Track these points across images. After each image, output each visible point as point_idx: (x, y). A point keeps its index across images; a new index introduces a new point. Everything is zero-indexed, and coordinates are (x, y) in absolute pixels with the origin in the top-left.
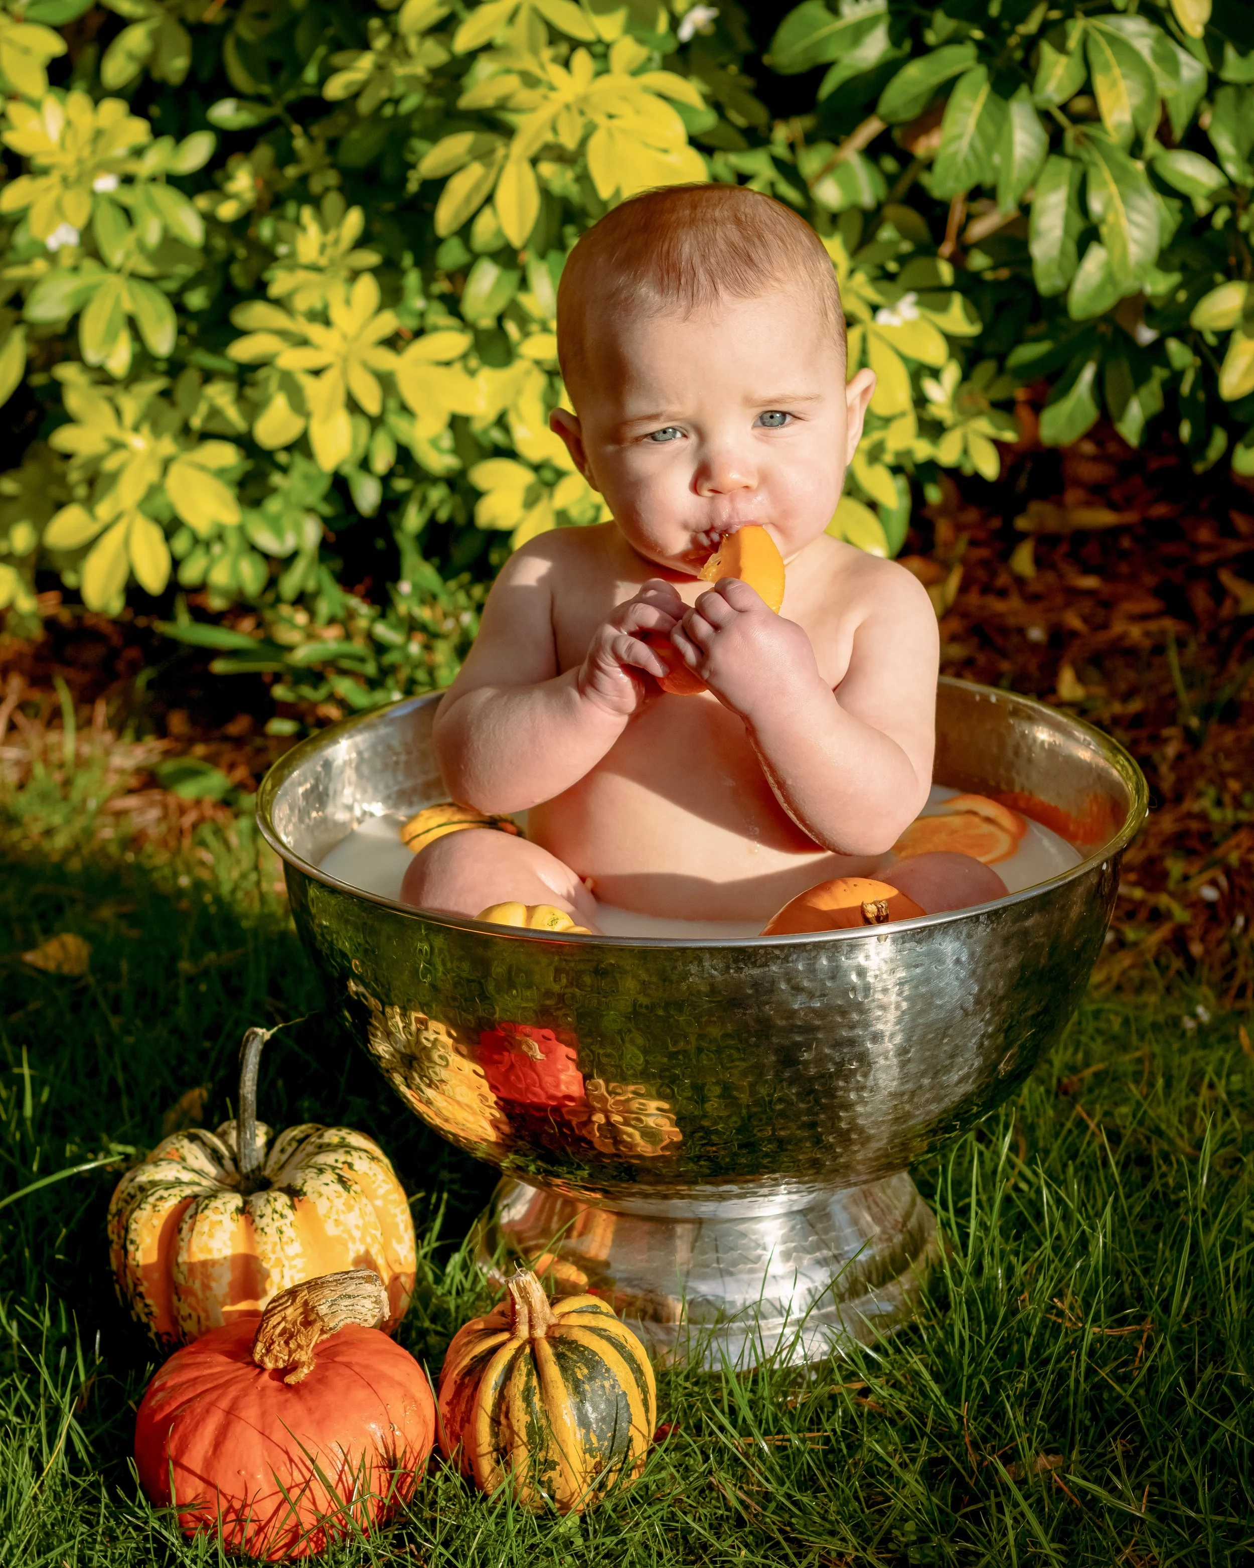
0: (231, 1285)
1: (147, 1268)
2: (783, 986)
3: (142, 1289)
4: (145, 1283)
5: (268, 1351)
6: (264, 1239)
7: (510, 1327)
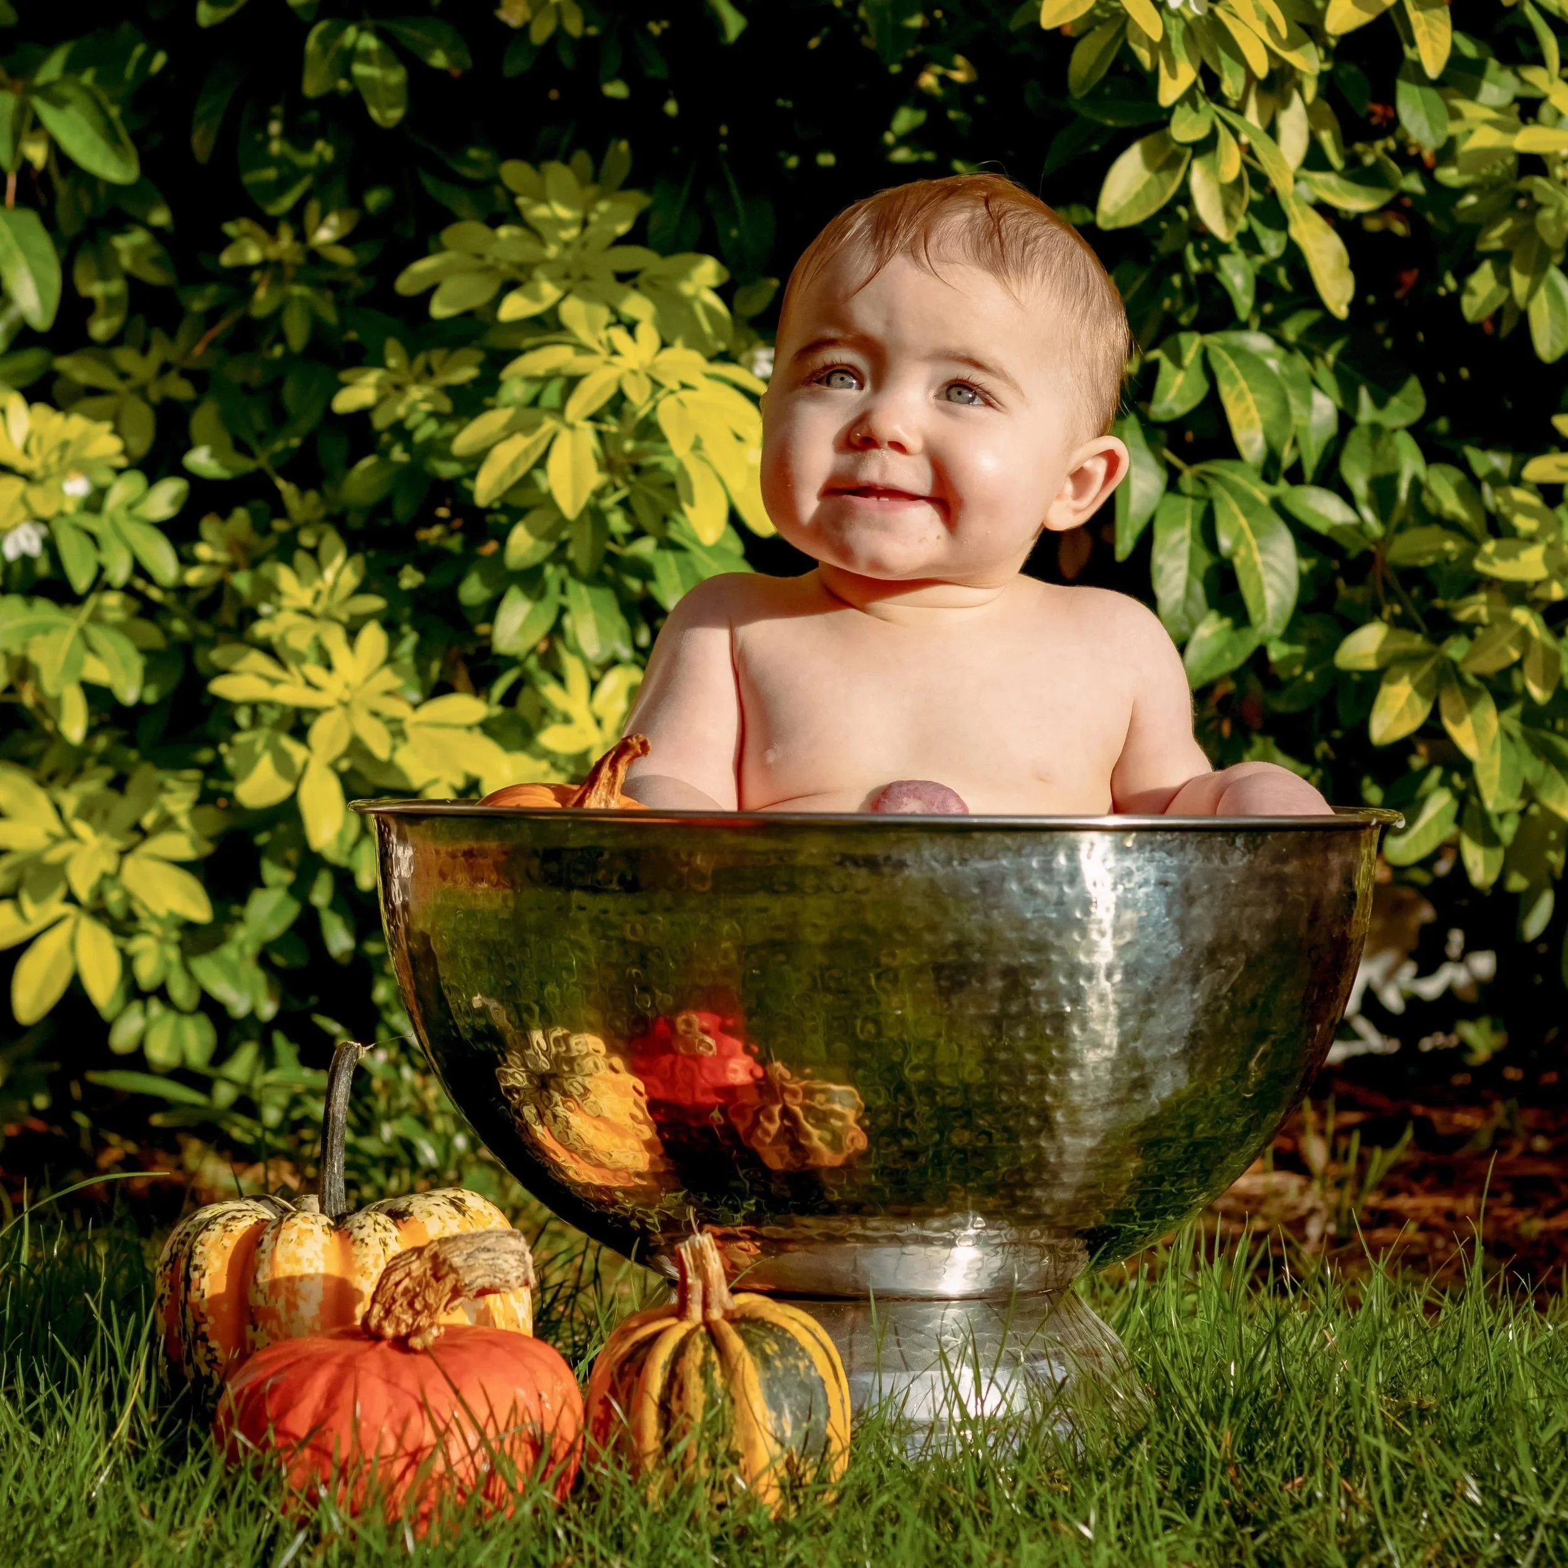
0: (322, 1306)
1: (215, 1300)
2: (1014, 886)
3: (205, 1328)
4: (210, 1319)
5: (388, 1312)
6: (365, 1250)
7: (681, 1312)
